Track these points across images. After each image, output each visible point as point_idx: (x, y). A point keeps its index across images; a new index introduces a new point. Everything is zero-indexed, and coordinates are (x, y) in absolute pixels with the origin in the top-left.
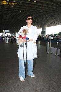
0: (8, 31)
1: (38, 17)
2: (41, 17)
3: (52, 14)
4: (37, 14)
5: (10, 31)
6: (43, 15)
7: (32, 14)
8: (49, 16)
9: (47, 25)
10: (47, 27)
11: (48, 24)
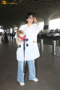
1: (38, 7)
2: (42, 7)
3: (56, 3)
6: (45, 5)
7: (30, 3)
8: (53, 6)
11: (52, 16)
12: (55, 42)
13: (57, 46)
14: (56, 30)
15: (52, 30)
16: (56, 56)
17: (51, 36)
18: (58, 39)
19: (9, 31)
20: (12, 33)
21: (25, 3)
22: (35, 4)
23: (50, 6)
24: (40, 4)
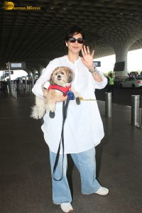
2: (112, 22)
6: (118, 16)
7: (85, 13)
8: (137, 18)
9: (130, 46)
10: (132, 49)
11: (134, 41)
12: (137, 97)
13: (141, 106)
17: (130, 86)
22: (96, 14)
23: (129, 19)
24: (107, 15)
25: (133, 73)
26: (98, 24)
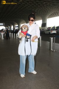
0: (2, 24)
1: (37, 6)
2: (41, 6)
3: (54, 2)
4: (36, 3)
5: (4, 24)
6: (43, 4)
8: (51, 5)
9: (48, 16)
10: (49, 18)
11: (50, 14)
12: (52, 38)
13: (53, 42)
14: (53, 28)
15: (50, 28)
16: (53, 51)
17: (48, 33)
18: (54, 36)
19: (10, 28)
20: (13, 30)
21: (25, 2)
22: (34, 3)
23: (48, 5)
24: (39, 3)
25: (49, 27)
26: (35, 7)
